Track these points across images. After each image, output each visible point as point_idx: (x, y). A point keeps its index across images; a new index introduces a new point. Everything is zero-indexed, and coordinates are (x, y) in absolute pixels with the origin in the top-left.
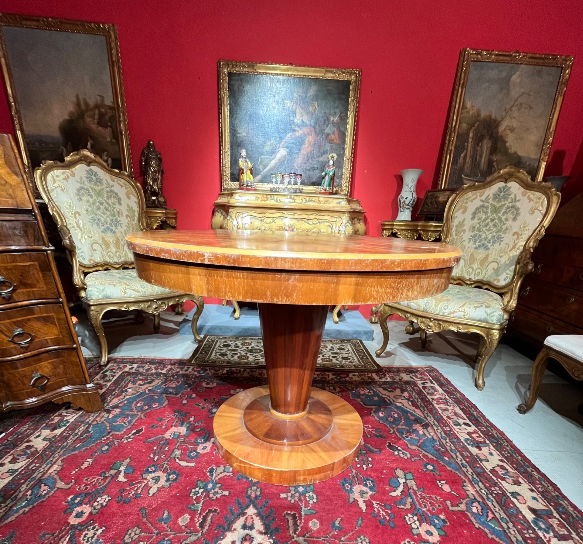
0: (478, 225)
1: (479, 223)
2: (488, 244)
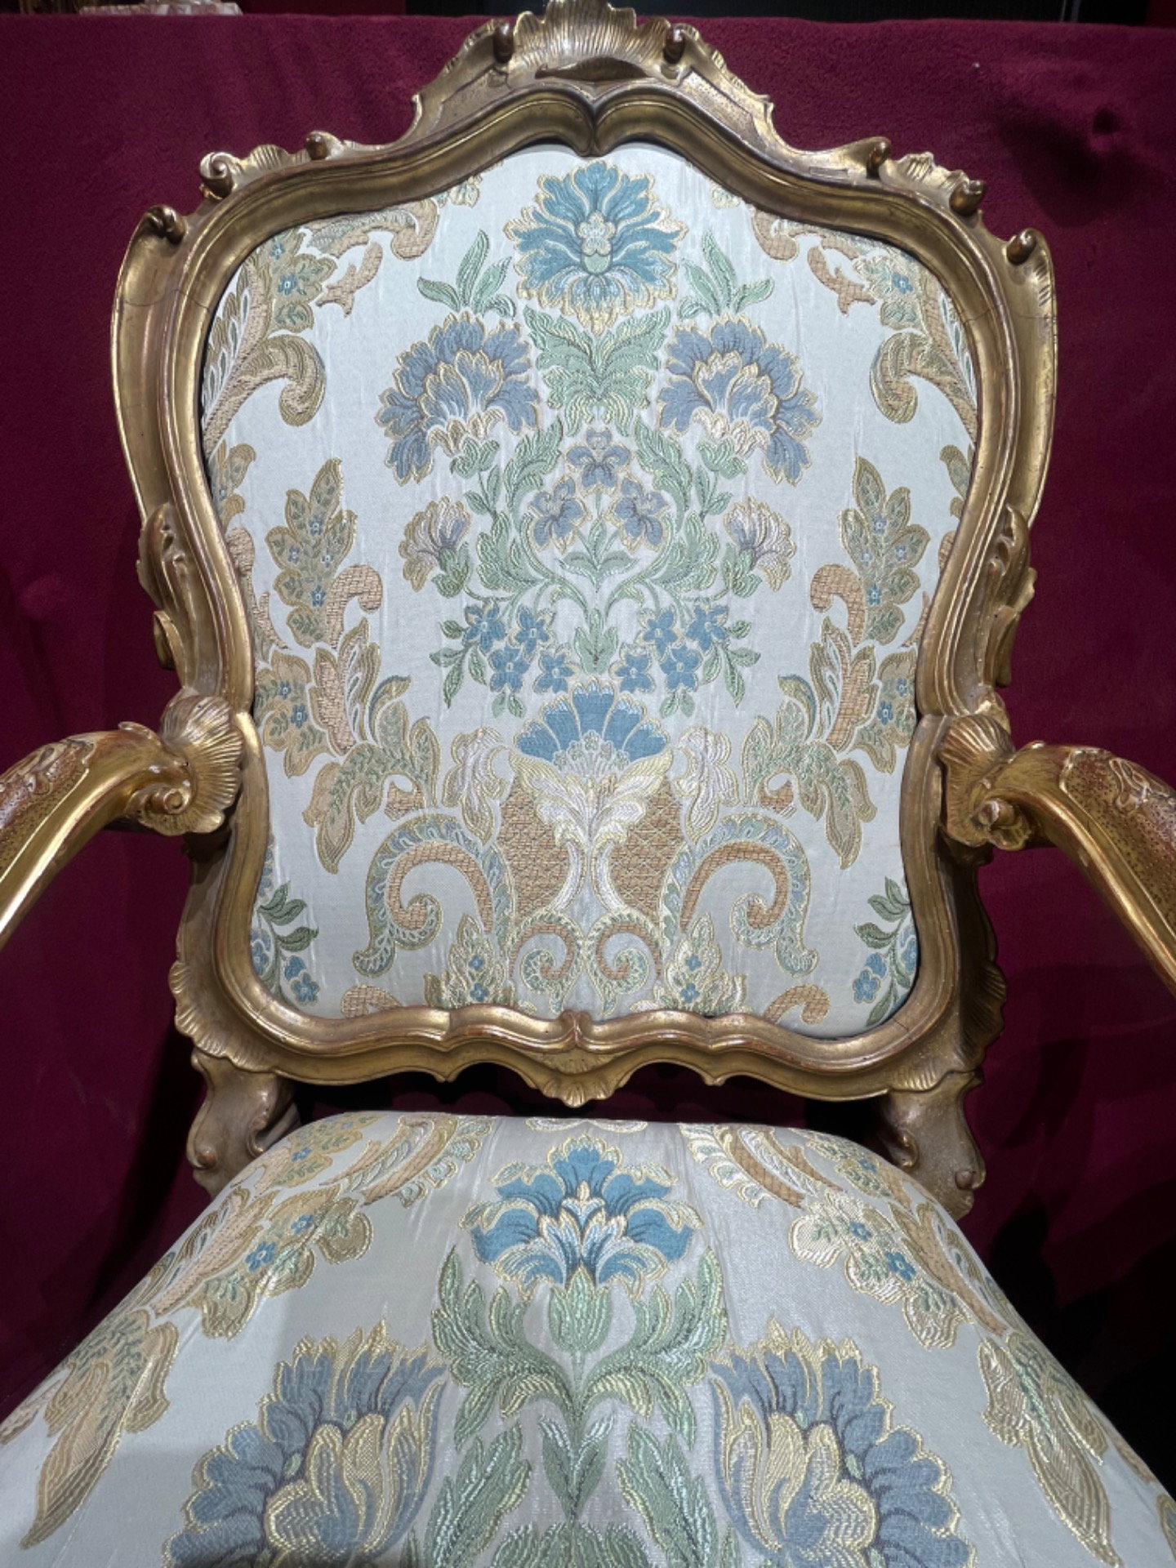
0: (481, 523)
1: (482, 504)
2: (638, 696)
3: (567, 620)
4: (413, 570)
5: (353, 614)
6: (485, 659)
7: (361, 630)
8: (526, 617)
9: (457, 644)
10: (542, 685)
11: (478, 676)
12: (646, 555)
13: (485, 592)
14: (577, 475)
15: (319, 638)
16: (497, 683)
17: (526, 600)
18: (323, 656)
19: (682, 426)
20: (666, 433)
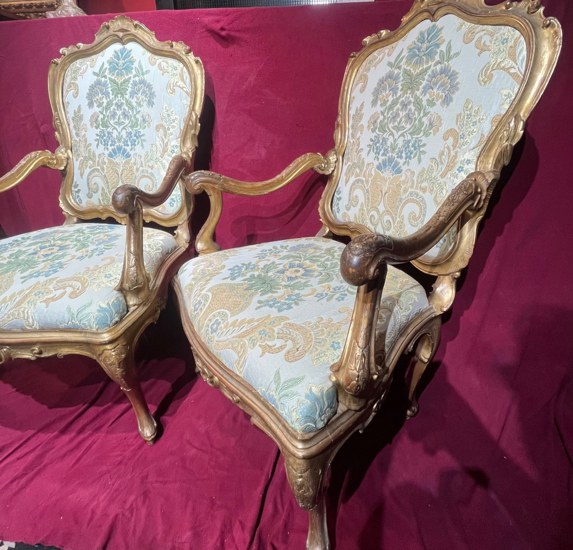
3: (115, 134)
4: (92, 125)
5: (83, 133)
6: (102, 140)
7: (85, 135)
8: (108, 133)
9: (98, 138)
10: (111, 145)
11: (102, 144)
12: (127, 122)
13: (102, 129)
14: (116, 108)
15: (79, 137)
16: (104, 145)
17: (108, 130)
18: (80, 140)
19: (133, 98)
20: (130, 100)
